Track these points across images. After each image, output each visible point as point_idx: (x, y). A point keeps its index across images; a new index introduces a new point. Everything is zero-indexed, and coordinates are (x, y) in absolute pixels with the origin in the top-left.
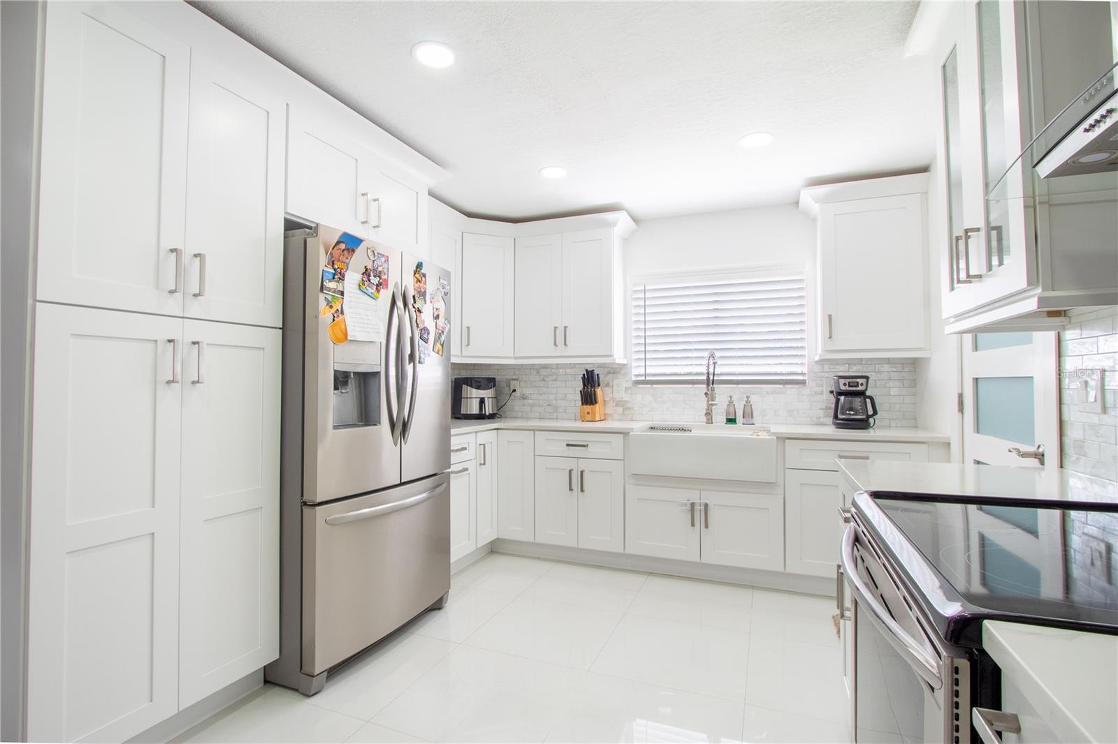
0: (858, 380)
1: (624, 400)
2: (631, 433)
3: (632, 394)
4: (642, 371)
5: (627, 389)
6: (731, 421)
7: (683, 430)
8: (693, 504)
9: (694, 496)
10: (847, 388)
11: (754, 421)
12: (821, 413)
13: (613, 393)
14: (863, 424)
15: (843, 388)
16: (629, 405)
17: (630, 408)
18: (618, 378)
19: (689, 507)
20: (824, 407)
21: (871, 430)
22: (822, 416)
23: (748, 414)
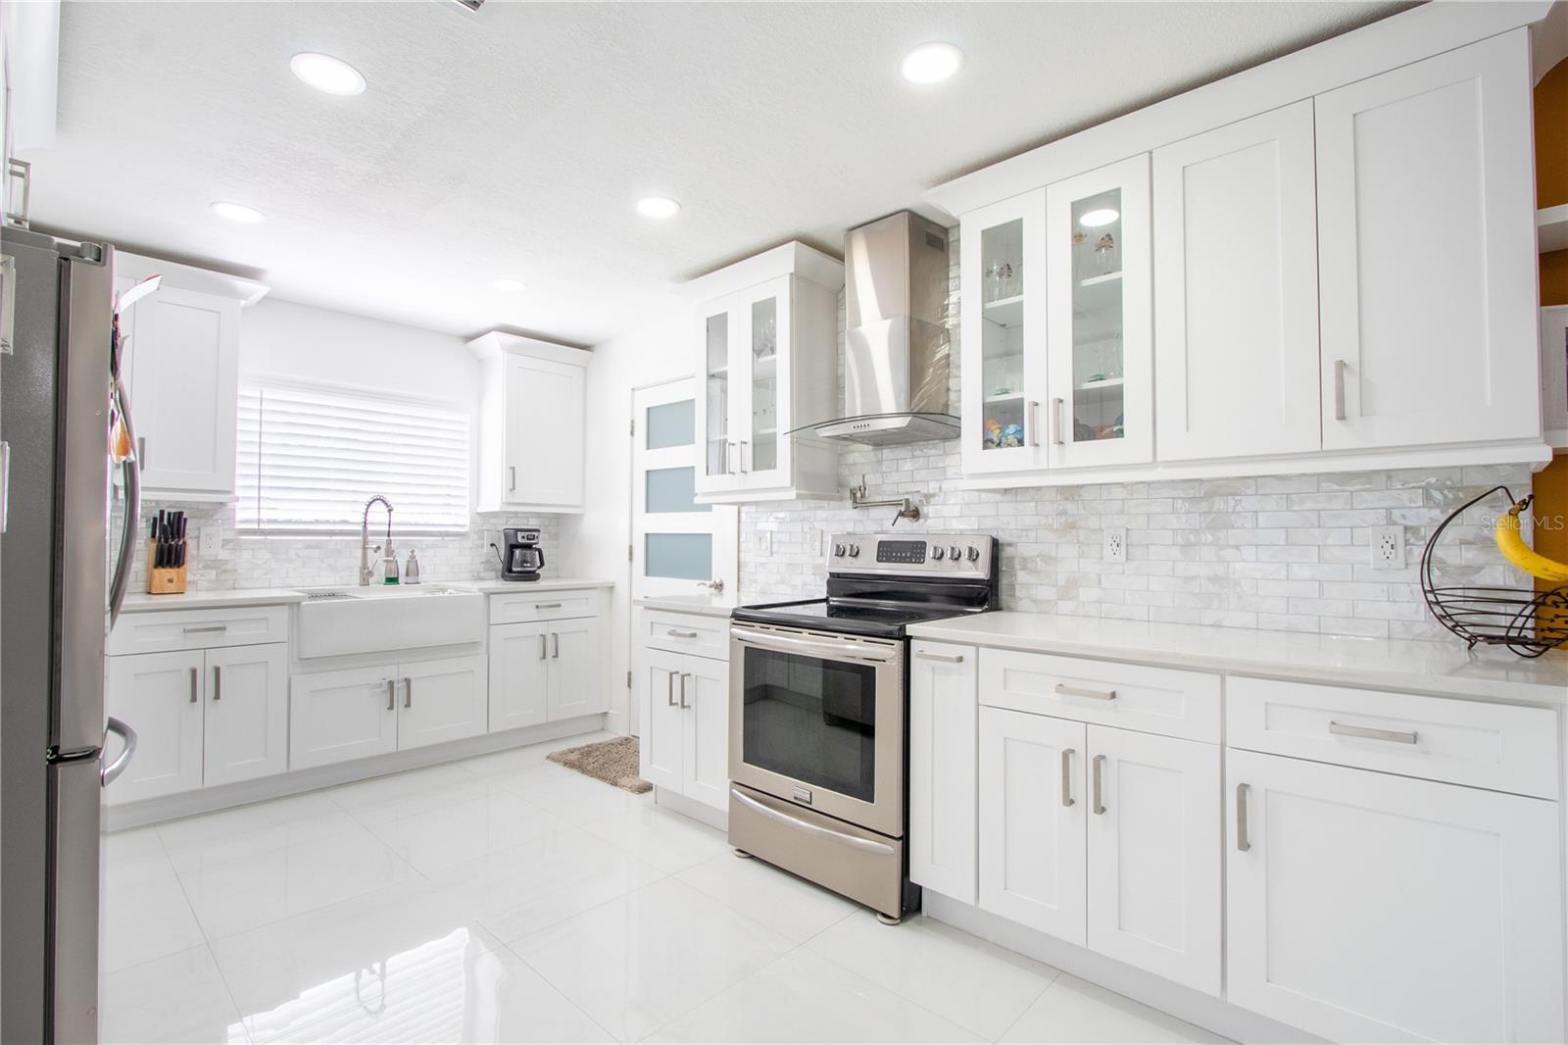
0: (534, 533)
1: (219, 558)
2: (303, 603)
3: (235, 549)
4: (254, 515)
5: (226, 542)
6: (392, 580)
7: (332, 595)
8: (391, 683)
9: (393, 672)
10: (525, 541)
11: (421, 578)
12: (481, 567)
13: (198, 548)
14: (531, 576)
15: (520, 540)
16: (229, 567)
17: (231, 571)
18: (211, 525)
19: (385, 687)
20: (483, 560)
21: (539, 581)
22: (482, 570)
23: (413, 571)
